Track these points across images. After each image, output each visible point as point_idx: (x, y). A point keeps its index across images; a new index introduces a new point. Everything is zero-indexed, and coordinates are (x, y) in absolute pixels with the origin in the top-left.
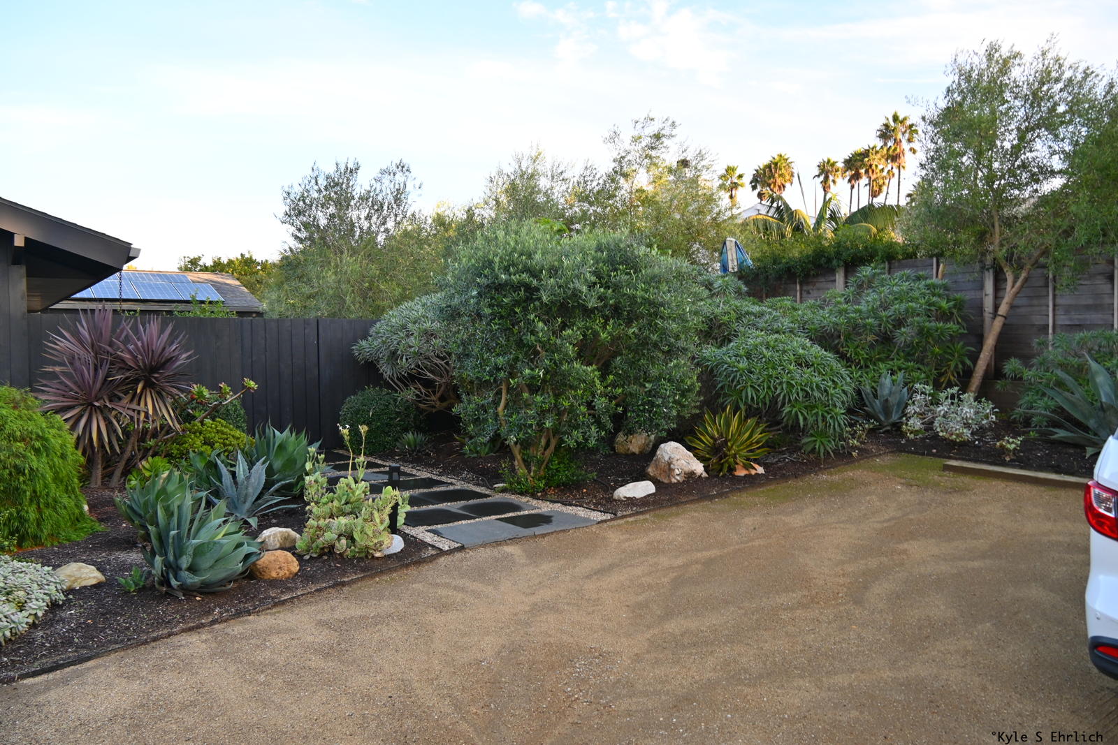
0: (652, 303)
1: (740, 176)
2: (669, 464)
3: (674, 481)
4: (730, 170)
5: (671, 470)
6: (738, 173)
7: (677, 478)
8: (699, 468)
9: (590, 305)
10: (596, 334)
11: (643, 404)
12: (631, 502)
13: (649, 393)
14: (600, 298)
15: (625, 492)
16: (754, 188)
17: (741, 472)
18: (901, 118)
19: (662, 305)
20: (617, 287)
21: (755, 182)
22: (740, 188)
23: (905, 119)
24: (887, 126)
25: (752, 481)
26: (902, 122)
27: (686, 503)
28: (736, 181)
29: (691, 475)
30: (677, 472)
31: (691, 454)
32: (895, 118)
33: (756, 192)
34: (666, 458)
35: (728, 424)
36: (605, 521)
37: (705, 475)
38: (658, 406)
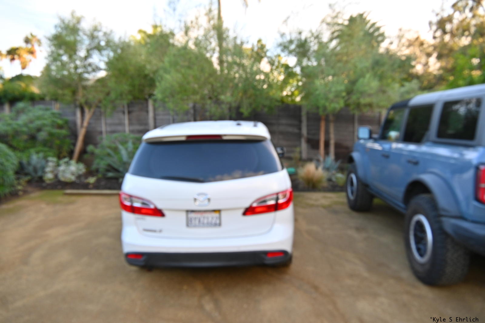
18: (34, 35)
24: (27, 38)
32: (31, 35)
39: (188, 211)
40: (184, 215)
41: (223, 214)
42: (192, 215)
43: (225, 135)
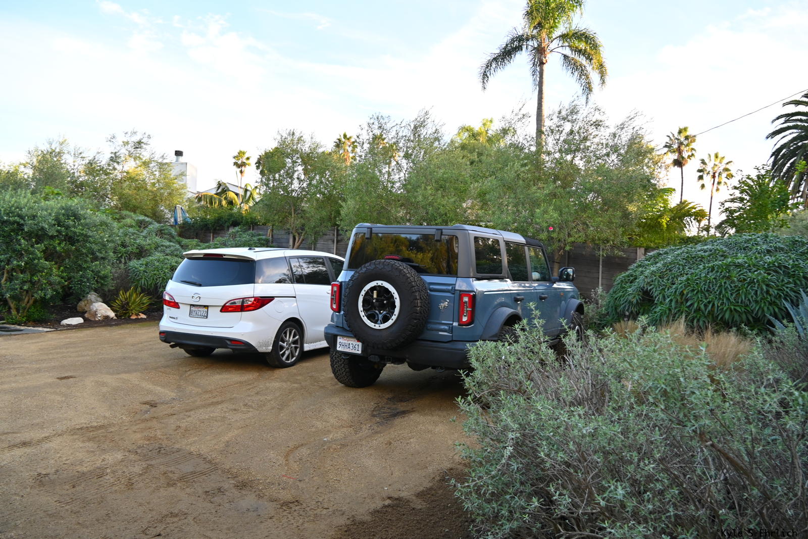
0: (86, 236)
1: (248, 159)
2: (96, 312)
3: (97, 319)
4: (241, 153)
5: (96, 315)
6: (246, 156)
7: (99, 317)
8: (112, 314)
9: (50, 234)
10: (55, 248)
11: (78, 281)
12: (69, 325)
13: (81, 276)
14: (58, 231)
15: (65, 322)
16: (258, 168)
17: (134, 317)
18: (348, 137)
19: (90, 237)
20: (67, 227)
21: (258, 163)
22: (247, 166)
23: (350, 137)
24: (340, 140)
25: (138, 321)
26: (348, 139)
27: (97, 327)
28: (245, 161)
29: (107, 318)
30: (99, 315)
31: (109, 308)
32: (345, 136)
33: (259, 170)
34: (95, 309)
35: (131, 296)
36: (50, 331)
37: (115, 318)
38: (84, 282)
39: (191, 305)
40: (189, 307)
41: (210, 308)
42: (193, 309)
43: (225, 255)
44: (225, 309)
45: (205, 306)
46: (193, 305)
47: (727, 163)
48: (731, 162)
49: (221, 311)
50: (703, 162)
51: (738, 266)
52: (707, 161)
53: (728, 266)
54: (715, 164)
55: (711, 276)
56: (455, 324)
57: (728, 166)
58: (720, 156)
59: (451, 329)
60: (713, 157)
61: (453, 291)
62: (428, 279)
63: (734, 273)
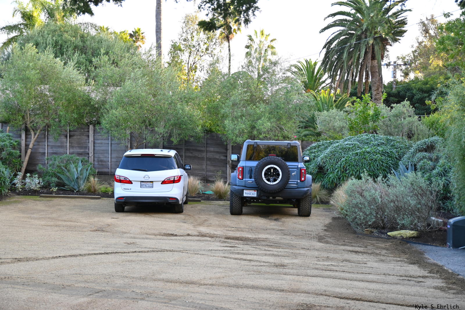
39: (141, 181)
40: (140, 183)
41: (154, 183)
43: (156, 155)
44: (164, 182)
45: (151, 182)
46: (143, 182)
47: (272, 41)
48: (275, 39)
49: (162, 184)
50: (251, 39)
51: (368, 153)
52: (254, 37)
53: (364, 152)
54: (261, 42)
55: (357, 157)
56: (299, 181)
57: (273, 44)
58: (265, 33)
59: (297, 184)
60: (259, 34)
61: (297, 168)
62: (288, 164)
63: (367, 155)
